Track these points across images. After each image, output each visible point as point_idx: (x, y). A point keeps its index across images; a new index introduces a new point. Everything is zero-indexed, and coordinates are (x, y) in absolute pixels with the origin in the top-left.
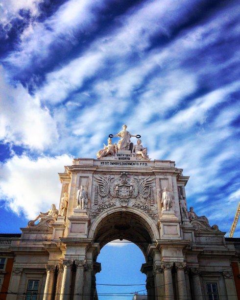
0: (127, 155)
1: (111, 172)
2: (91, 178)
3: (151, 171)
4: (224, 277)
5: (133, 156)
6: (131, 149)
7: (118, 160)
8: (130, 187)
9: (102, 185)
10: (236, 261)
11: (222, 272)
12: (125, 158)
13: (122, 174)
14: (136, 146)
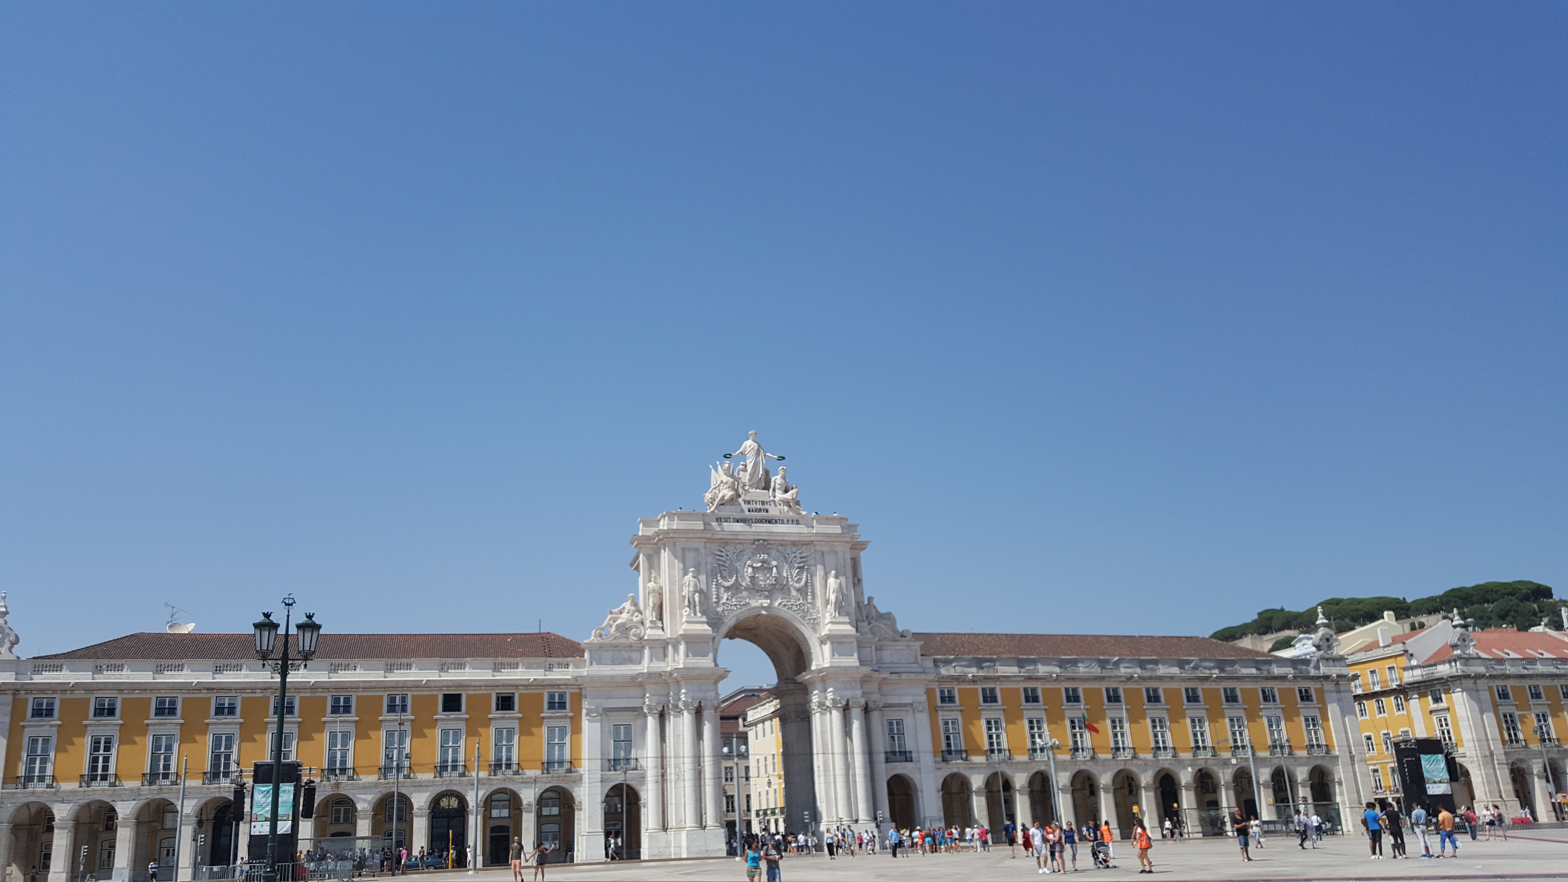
0: (763, 503)
1: (737, 539)
2: (702, 550)
3: (808, 539)
4: (914, 712)
5: (772, 503)
6: (767, 487)
7: (747, 513)
8: (772, 568)
9: (724, 566)
10: (934, 687)
11: (912, 704)
12: (760, 510)
13: (756, 543)
14: (778, 481)
